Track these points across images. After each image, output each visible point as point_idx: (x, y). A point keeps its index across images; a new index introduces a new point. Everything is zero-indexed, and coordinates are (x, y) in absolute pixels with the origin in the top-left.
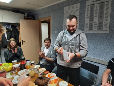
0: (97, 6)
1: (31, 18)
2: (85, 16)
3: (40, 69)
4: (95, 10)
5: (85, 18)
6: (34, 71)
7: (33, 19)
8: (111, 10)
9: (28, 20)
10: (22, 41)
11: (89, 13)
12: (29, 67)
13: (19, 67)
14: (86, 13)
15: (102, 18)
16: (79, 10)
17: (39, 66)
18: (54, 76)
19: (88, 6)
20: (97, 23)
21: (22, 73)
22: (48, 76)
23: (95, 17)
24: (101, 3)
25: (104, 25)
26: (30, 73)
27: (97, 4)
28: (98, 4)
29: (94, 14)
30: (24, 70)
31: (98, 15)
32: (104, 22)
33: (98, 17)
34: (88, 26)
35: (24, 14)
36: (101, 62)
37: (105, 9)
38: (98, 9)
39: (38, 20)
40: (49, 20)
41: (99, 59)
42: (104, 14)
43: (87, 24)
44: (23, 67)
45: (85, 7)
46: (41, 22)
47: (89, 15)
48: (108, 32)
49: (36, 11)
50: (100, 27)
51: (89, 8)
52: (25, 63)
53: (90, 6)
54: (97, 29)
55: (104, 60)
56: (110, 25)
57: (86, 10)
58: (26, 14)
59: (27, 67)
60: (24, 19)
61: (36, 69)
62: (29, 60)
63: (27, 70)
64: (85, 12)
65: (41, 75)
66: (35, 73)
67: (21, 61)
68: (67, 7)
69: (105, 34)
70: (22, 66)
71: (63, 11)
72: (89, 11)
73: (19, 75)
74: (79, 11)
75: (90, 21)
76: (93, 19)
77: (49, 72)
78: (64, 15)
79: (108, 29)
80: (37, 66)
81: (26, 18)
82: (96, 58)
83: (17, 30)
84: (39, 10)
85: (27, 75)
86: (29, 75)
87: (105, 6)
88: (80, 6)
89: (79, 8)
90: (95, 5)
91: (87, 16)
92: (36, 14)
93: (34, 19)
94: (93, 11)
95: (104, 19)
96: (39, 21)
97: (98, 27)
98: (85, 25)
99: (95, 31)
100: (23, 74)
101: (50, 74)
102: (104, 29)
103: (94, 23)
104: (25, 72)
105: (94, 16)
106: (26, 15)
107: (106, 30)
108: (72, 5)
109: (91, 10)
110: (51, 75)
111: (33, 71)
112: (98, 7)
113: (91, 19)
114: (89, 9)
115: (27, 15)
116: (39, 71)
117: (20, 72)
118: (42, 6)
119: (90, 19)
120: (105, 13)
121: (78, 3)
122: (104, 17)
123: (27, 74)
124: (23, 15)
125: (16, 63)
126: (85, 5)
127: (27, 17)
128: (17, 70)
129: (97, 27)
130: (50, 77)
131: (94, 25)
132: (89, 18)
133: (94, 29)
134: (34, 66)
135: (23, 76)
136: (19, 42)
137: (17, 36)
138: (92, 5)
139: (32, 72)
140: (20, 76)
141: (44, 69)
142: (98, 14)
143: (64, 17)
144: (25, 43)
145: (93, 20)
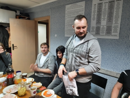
0: (105, 6)
1: (25, 18)
2: (91, 17)
3: (33, 84)
4: (103, 10)
5: (90, 19)
6: (25, 87)
7: (27, 19)
8: (122, 11)
9: (21, 20)
10: (13, 45)
11: (96, 14)
12: (18, 82)
13: (6, 81)
14: (92, 14)
15: (111, 20)
16: (84, 9)
17: (33, 80)
18: (52, 94)
19: (95, 5)
20: (105, 27)
21: (8, 90)
22: (44, 95)
23: (103, 19)
24: (111, 2)
25: (114, 29)
26: (20, 90)
27: (105, 4)
28: (107, 3)
29: (102, 16)
30: (12, 86)
31: (106, 17)
32: (113, 25)
33: (106, 19)
34: (95, 29)
35: (16, 12)
36: (109, 73)
37: (115, 10)
38: (107, 10)
39: (34, 20)
40: (48, 20)
41: (106, 69)
42: (114, 16)
43: (93, 27)
44: (10, 82)
45: (92, 6)
46: (38, 22)
47: (96, 16)
48: (118, 38)
49: (31, 8)
50: (109, 31)
51: (96, 7)
52: (13, 77)
53: (97, 5)
54: (105, 34)
55: (112, 71)
56: (120, 29)
57: (93, 10)
58: (19, 11)
59: (16, 82)
60: (16, 18)
61: (28, 85)
62: (20, 72)
63: (16, 86)
64: (91, 12)
65: (34, 93)
66: (27, 90)
67: (8, 74)
68: (70, 5)
69: (115, 39)
70: (10, 80)
71: (65, 10)
72: (96, 12)
73: (4, 94)
74: (84, 11)
75: (96, 23)
76: (100, 21)
77: (46, 88)
78: (66, 15)
79: (118, 34)
80: (29, 80)
81: (18, 17)
82: (104, 69)
83: (7, 32)
84: (35, 7)
85: (15, 93)
86: (18, 93)
87: (115, 6)
88: (85, 5)
89: (84, 7)
90: (104, 5)
91: (94, 17)
92: (32, 13)
93: (29, 19)
94: (101, 11)
95: (114, 22)
96: (36, 21)
97: (107, 32)
98: (91, 28)
99: (102, 35)
100: (10, 93)
101: (47, 91)
102: (113, 34)
103: (101, 27)
104: (13, 89)
105: (102, 17)
106: (18, 13)
107: (116, 35)
108: (76, 3)
109: (98, 10)
110: (48, 93)
111: (23, 87)
112: (107, 7)
113: (99, 21)
114: (96, 9)
115: (20, 13)
116: (32, 88)
117: (6, 89)
118: (39, 3)
119: (97, 21)
120: (114, 14)
121: (83, 1)
122: (114, 20)
123: (16, 91)
124: (14, 12)
125: (2, 75)
126: (92, 4)
127: (20, 15)
128: (2, 86)
129: (105, 32)
130: (46, 96)
131: (101, 29)
132: (95, 20)
133: (101, 34)
134: (26, 80)
135: (9, 95)
136: (9, 47)
137: (6, 39)
138: (100, 5)
139: (22, 89)
140: (5, 96)
141: (40, 84)
142: (106, 15)
143: (66, 17)
144: (17, 48)
145: (100, 23)
